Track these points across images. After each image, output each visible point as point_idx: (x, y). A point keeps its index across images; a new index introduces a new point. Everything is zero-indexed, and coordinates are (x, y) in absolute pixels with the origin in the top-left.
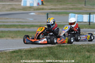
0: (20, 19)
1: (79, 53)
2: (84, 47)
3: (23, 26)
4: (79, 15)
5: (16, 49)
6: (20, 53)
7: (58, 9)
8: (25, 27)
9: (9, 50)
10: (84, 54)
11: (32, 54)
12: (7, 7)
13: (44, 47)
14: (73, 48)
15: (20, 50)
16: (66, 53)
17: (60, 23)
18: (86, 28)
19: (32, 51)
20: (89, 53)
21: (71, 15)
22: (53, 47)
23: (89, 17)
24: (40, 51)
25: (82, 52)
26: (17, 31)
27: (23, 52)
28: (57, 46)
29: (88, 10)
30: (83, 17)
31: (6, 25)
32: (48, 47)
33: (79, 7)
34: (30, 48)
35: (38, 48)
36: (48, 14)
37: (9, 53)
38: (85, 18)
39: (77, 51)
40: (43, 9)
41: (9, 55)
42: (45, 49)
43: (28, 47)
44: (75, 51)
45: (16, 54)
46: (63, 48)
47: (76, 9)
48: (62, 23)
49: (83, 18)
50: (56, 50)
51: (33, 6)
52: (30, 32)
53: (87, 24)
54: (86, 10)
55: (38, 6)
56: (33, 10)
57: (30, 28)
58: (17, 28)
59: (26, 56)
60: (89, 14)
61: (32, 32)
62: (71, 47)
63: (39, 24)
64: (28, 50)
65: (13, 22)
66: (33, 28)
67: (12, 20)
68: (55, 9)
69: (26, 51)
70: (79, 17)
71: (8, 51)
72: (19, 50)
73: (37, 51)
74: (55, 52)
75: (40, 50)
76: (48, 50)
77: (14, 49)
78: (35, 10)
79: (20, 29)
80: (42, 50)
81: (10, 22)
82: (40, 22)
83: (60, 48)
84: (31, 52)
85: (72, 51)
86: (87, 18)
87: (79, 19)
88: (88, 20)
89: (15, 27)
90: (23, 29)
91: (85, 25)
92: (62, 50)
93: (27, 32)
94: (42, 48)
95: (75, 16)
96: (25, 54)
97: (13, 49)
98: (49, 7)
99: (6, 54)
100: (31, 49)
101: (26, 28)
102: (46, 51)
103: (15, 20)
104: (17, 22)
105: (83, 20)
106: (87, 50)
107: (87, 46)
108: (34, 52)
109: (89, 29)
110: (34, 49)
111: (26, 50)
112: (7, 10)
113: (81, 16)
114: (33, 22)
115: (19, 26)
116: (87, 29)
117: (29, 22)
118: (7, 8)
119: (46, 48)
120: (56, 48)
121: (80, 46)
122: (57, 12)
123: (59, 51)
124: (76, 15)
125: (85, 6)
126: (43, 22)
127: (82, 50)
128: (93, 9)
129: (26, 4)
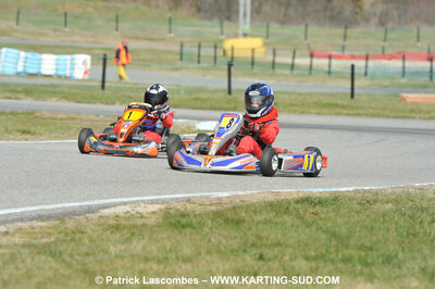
49: (40, 64)
87: (27, 65)
105: (40, 68)
128: (41, 34)
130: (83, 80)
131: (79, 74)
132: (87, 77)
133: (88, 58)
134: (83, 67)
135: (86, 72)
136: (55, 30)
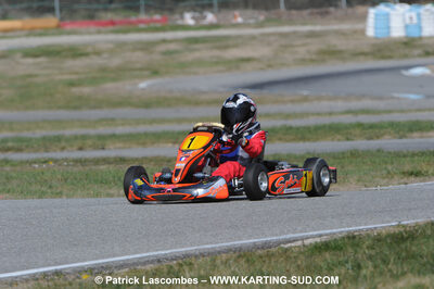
0: (362, 96)
3: (373, 130)
5: (334, 234)
6: (350, 250)
8: (382, 135)
9: (302, 239)
11: (404, 254)
12: (303, 45)
15: (354, 237)
19: (407, 238)
26: (343, 153)
27: (365, 246)
31: (298, 129)
34: (398, 226)
37: (301, 253)
41: (299, 262)
43: (389, 222)
45: (335, 258)
51: (420, 38)
52: (405, 156)
56: (419, 55)
58: (348, 139)
59: (379, 261)
64: (388, 235)
65: (330, 114)
67: (325, 105)
69: (379, 240)
71: (299, 243)
72: (348, 237)
73: (429, 237)
77: (326, 235)
79: (361, 144)
81: (319, 114)
84: (403, 246)
89: (339, 137)
90: (374, 144)
93: (390, 153)
96: (373, 252)
97: (320, 236)
99: (288, 258)
100: (402, 230)
101: (386, 137)
103: (340, 105)
104: (349, 112)
108: (415, 242)
110: (416, 231)
111: (379, 235)
112: (303, 61)
115: (358, 131)
117: (402, 111)
118: (302, 52)
129: (389, 28)
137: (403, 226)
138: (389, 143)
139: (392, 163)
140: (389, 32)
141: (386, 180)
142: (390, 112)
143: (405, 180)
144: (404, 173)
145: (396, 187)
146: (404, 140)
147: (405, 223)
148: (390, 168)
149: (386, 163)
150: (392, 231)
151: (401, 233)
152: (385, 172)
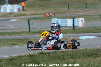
1: (63, 60)
2: (68, 53)
3: (3, 34)
4: (62, 20)
7: (40, 14)
8: (5, 35)
10: (67, 61)
11: (12, 63)
13: (25, 55)
14: (56, 55)
16: (48, 60)
17: (43, 28)
18: (70, 33)
20: (73, 60)
21: (54, 20)
22: (35, 55)
23: (73, 21)
24: (22, 60)
25: (66, 58)
28: (39, 54)
29: (72, 13)
30: (66, 21)
32: (29, 55)
33: (62, 10)
34: (11, 57)
35: (19, 56)
36: (29, 20)
38: (69, 22)
39: (60, 58)
40: (24, 15)
42: (26, 58)
43: (8, 56)
44: (58, 58)
46: (45, 55)
47: (60, 13)
48: (44, 28)
49: (67, 23)
50: (38, 58)
51: (14, 12)
53: (71, 29)
54: (70, 14)
55: (18, 12)
56: (14, 17)
57: (11, 35)
59: (7, 65)
60: (73, 18)
61: (13, 40)
62: (53, 54)
63: (20, 31)
64: (9, 59)
66: (14, 36)
68: (37, 14)
69: (6, 60)
70: (63, 22)
73: (18, 59)
74: (37, 60)
75: (21, 58)
76: (30, 58)
78: (15, 16)
80: (23, 58)
82: (21, 29)
83: (42, 56)
84: (12, 61)
85: (55, 58)
86: (71, 23)
87: (62, 23)
88: (72, 24)
90: (3, 37)
91: (69, 30)
92: (45, 58)
93: (7, 39)
94: (23, 56)
95: (58, 20)
96: (5, 63)
98: (30, 12)
102: (27, 59)
105: (67, 24)
106: (71, 56)
107: (71, 52)
108: (15, 61)
109: (73, 33)
110: (15, 58)
113: (64, 20)
114: (13, 29)
116: (72, 34)
117: (10, 30)
119: (27, 56)
120: (38, 56)
121: (64, 52)
122: (39, 17)
123: (41, 59)
124: (60, 20)
125: (68, 10)
126: (25, 29)
127: (66, 56)
128: (77, 12)
129: (6, 10)
130: (82, 27)
131: (80, 25)
132: (83, 26)
133: (83, 19)
134: (82, 22)
135: (83, 24)
136: (82, 10)
137: (12, 57)
138: (7, 37)
139: (8, 42)
140: (6, 11)
141: (7, 46)
142: (6, 30)
143: (11, 46)
144: (11, 44)
145: (9, 47)
146: (10, 36)
147: (12, 56)
148: (7, 43)
149: (7, 42)
150: (9, 58)
151: (11, 58)
152: (6, 44)
